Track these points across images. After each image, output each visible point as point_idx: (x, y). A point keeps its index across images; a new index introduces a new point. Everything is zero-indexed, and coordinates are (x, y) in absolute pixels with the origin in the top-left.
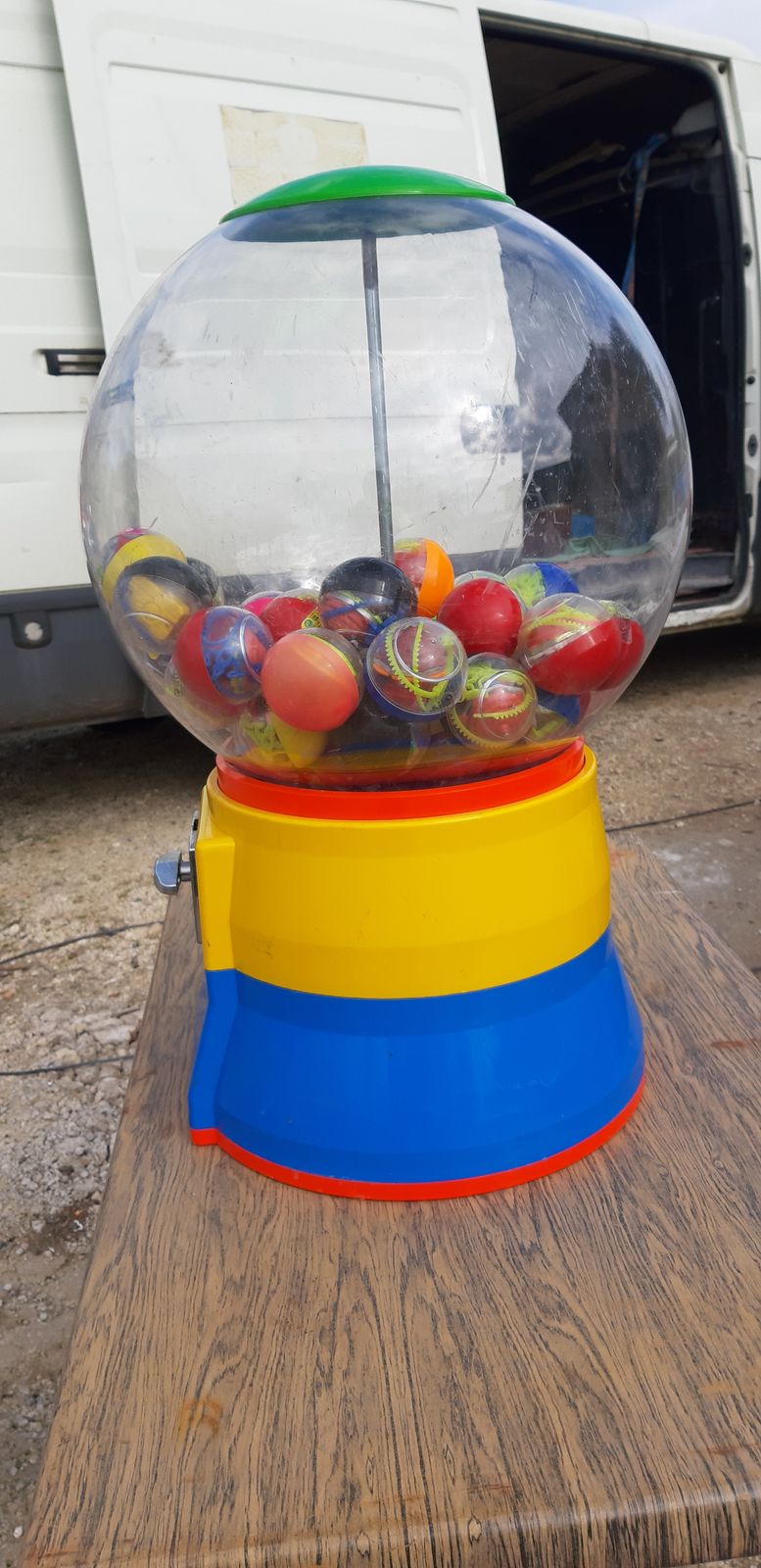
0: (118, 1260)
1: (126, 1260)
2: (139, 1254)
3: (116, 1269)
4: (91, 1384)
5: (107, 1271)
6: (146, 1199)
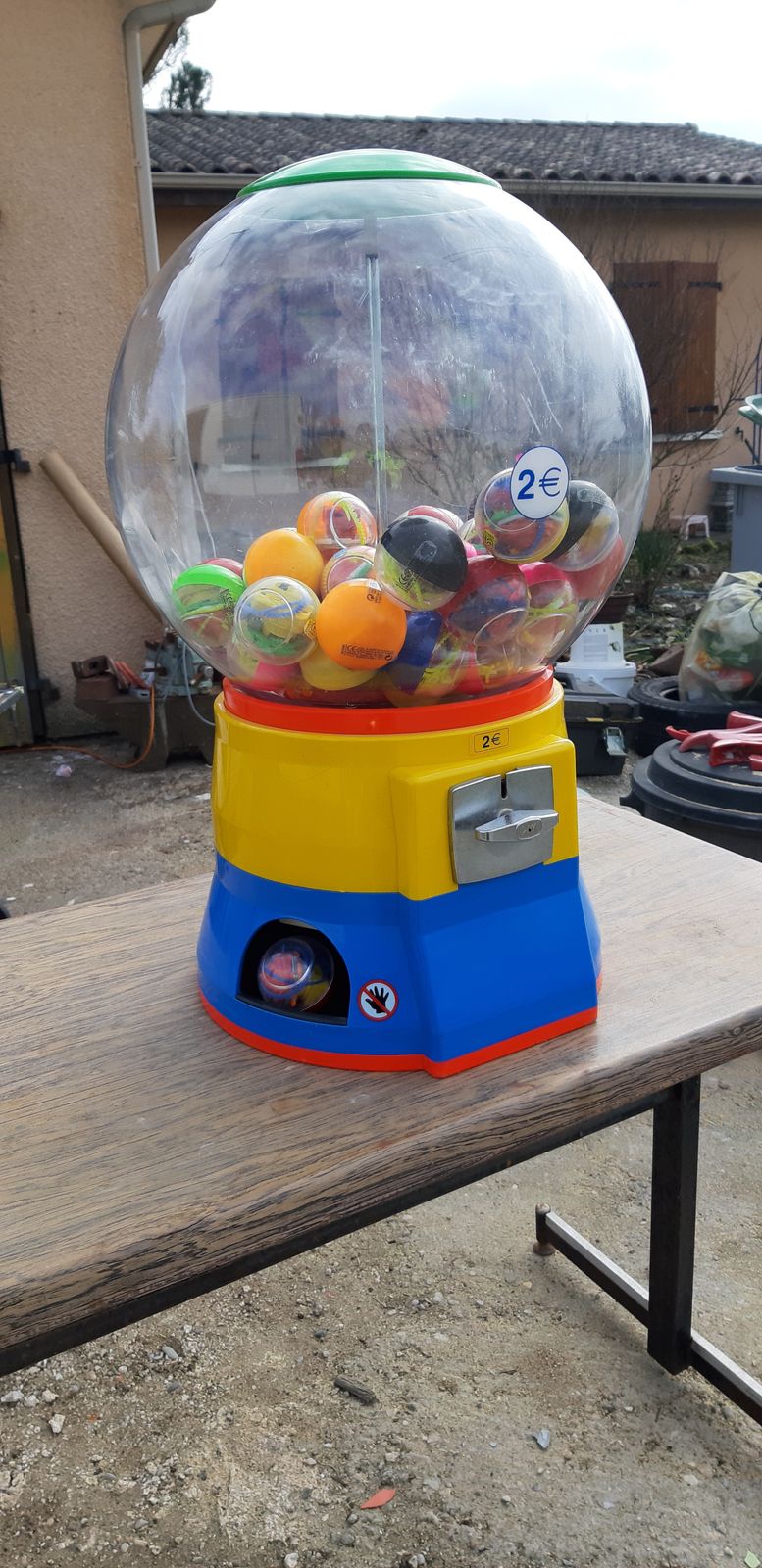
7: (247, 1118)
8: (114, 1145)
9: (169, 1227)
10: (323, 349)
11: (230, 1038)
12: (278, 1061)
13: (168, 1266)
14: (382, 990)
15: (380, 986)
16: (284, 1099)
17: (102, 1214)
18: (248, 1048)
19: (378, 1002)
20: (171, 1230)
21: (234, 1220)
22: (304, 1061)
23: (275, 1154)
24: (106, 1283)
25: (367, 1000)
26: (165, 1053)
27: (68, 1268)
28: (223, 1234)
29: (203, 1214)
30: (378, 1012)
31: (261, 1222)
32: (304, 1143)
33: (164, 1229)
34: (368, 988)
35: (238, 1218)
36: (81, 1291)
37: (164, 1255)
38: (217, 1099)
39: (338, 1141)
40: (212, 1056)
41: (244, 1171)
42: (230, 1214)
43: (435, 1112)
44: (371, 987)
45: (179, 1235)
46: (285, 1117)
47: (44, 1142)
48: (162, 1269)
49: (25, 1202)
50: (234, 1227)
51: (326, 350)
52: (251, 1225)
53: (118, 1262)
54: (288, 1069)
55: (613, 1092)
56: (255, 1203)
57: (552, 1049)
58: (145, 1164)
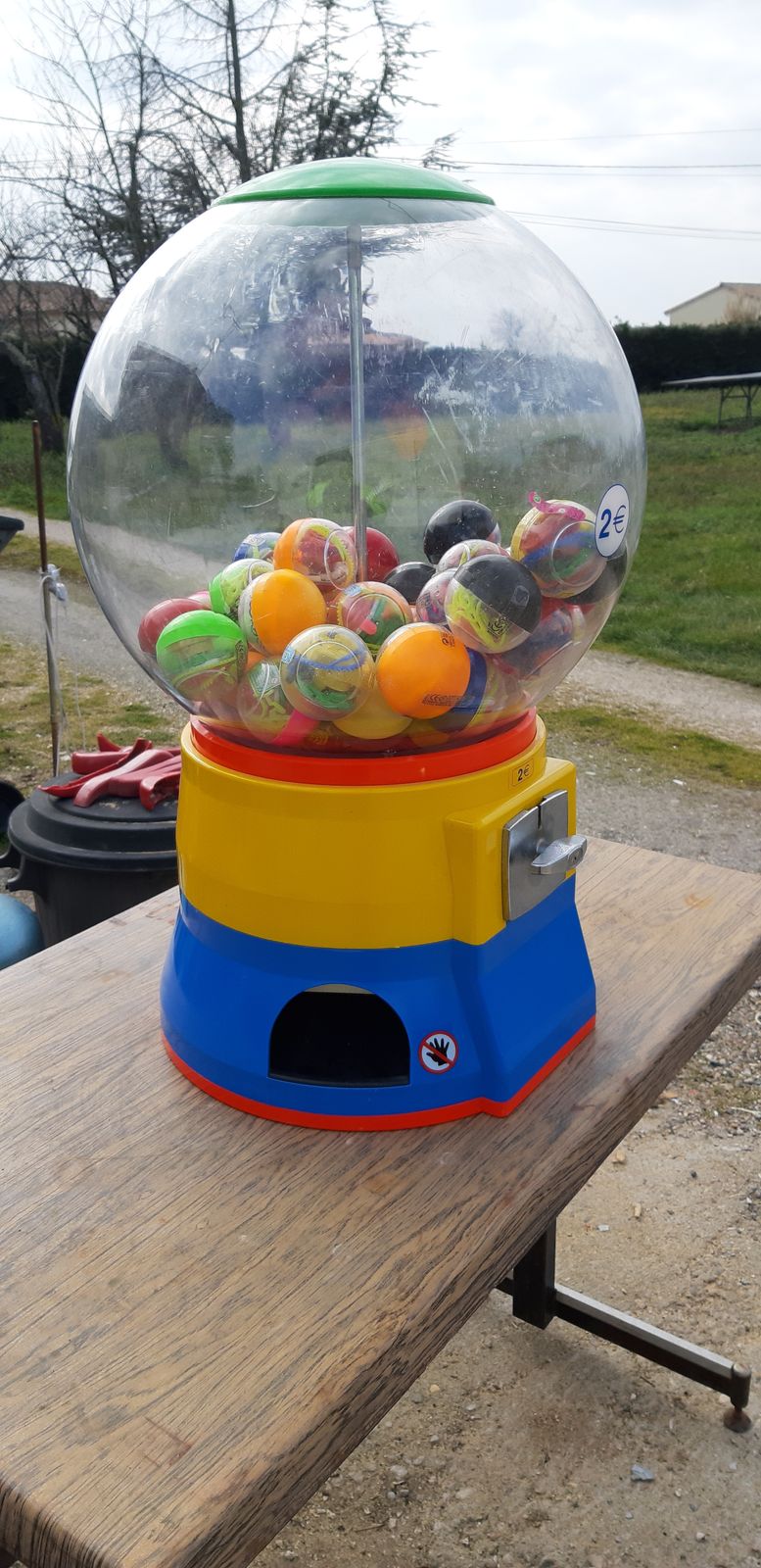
0: (698, 977)
1: (693, 975)
2: (683, 975)
3: (703, 973)
4: (745, 930)
5: (707, 975)
6: (658, 1005)
7: (354, 1207)
8: (236, 1277)
9: (376, 1350)
10: (433, 390)
11: (259, 1122)
12: (332, 1135)
13: (383, 1392)
14: (442, 1041)
15: (439, 1037)
16: (372, 1177)
17: (294, 1357)
18: (289, 1127)
19: (439, 1054)
20: (379, 1354)
21: (423, 1323)
22: (361, 1129)
23: (416, 1239)
24: (340, 1432)
25: (428, 1054)
26: (203, 1153)
27: (308, 1431)
28: (418, 1341)
29: (398, 1327)
30: (440, 1064)
31: (443, 1316)
32: (433, 1220)
33: (372, 1357)
34: (428, 1042)
35: (426, 1320)
36: (323, 1451)
37: (379, 1382)
38: (303, 1193)
39: (465, 1208)
40: (257, 1146)
41: (398, 1267)
42: (419, 1319)
43: (529, 1154)
44: (431, 1040)
45: (387, 1356)
46: (391, 1196)
47: (156, 1291)
48: (378, 1399)
49: (196, 1368)
50: (425, 1330)
51: (437, 391)
52: (436, 1323)
53: (345, 1406)
54: (348, 1142)
55: (646, 1094)
56: (435, 1298)
57: (579, 1064)
58: (290, 1287)
